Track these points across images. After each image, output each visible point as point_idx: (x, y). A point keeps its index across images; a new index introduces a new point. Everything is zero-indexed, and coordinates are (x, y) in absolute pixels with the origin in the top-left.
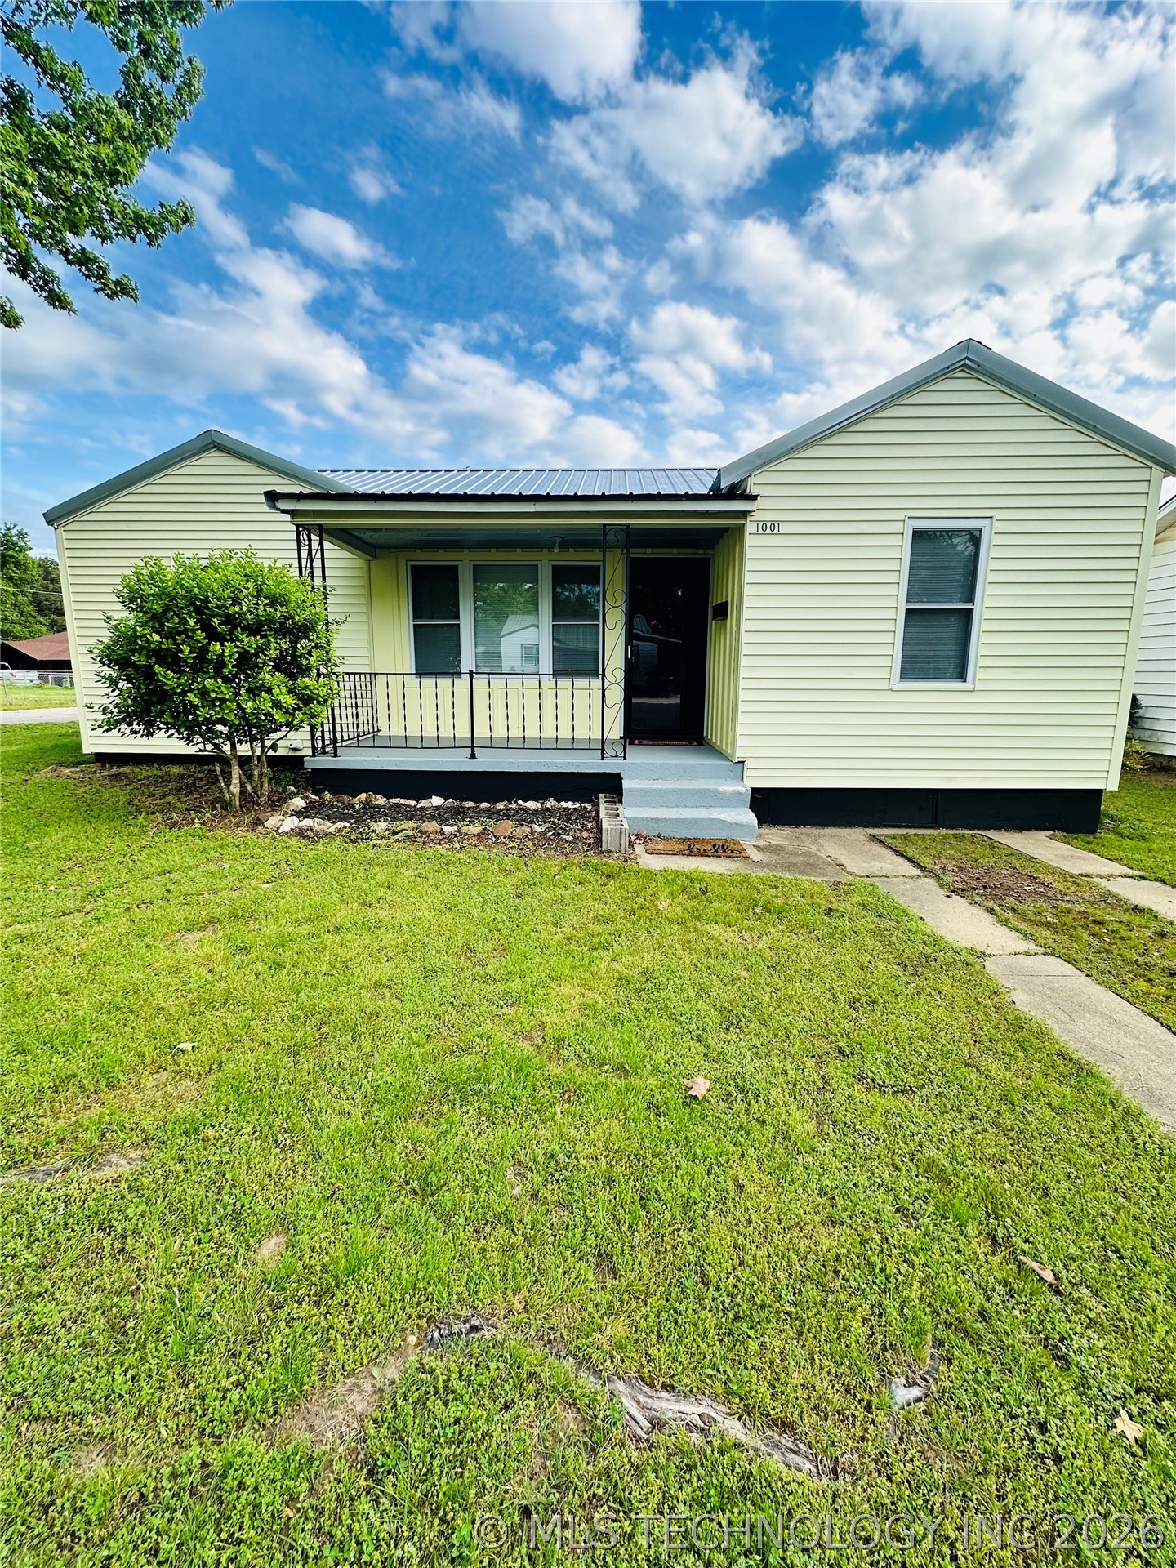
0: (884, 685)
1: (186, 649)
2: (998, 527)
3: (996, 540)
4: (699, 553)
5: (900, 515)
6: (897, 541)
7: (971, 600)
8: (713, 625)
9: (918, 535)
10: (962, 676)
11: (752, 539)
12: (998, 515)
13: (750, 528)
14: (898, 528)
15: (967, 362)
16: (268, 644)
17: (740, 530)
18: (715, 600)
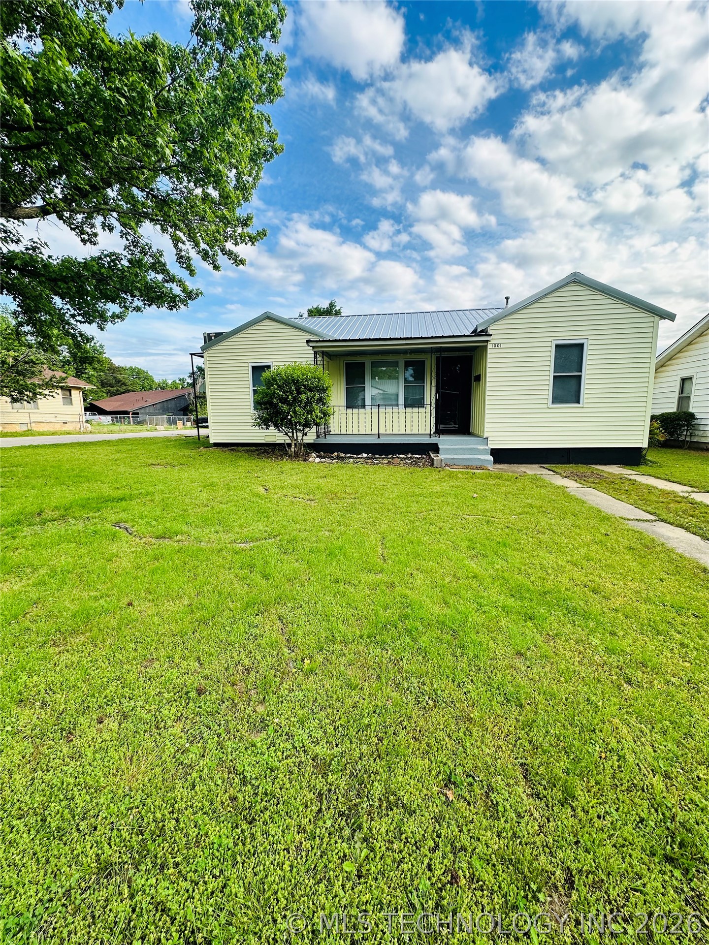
0: (545, 406)
1: (290, 397)
2: (591, 342)
3: (590, 347)
4: (468, 354)
5: (550, 339)
6: (549, 349)
7: (581, 371)
8: (474, 384)
9: (557, 346)
10: (578, 402)
11: (491, 351)
12: (590, 338)
13: (489, 346)
14: (549, 344)
15: (575, 280)
16: (315, 395)
17: (486, 347)
18: (475, 374)
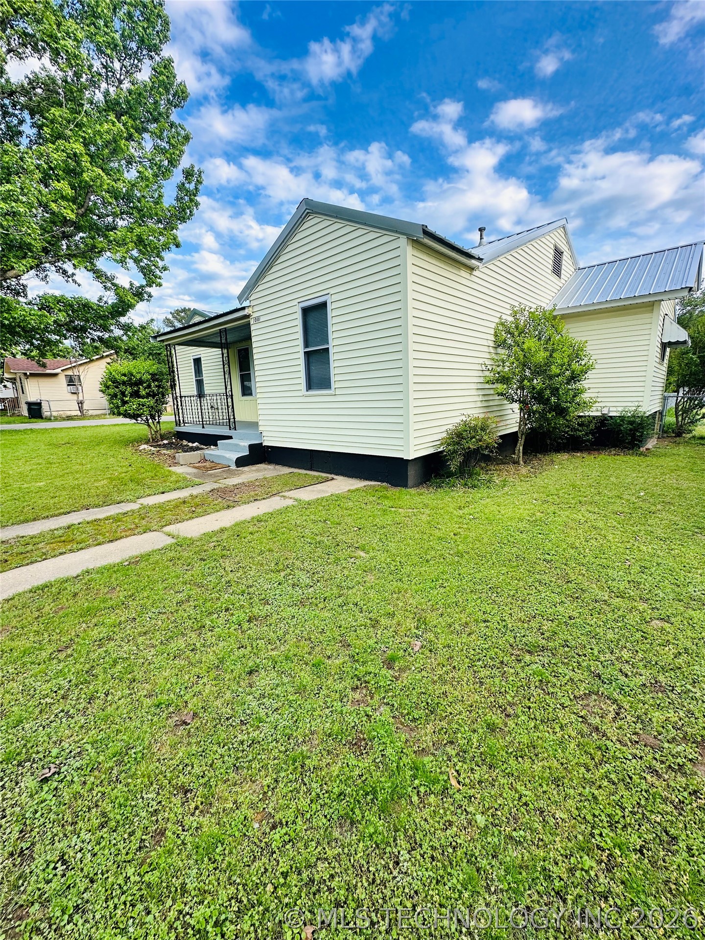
0: (301, 393)
2: (334, 298)
3: (332, 306)
5: (295, 302)
6: (297, 316)
7: (327, 342)
9: (303, 311)
10: (329, 387)
11: (253, 327)
12: (332, 291)
13: (252, 322)
14: (296, 309)
15: (307, 211)
